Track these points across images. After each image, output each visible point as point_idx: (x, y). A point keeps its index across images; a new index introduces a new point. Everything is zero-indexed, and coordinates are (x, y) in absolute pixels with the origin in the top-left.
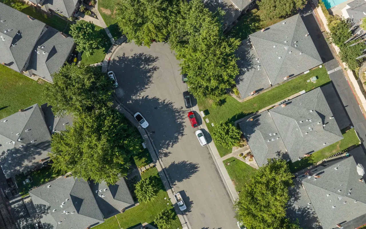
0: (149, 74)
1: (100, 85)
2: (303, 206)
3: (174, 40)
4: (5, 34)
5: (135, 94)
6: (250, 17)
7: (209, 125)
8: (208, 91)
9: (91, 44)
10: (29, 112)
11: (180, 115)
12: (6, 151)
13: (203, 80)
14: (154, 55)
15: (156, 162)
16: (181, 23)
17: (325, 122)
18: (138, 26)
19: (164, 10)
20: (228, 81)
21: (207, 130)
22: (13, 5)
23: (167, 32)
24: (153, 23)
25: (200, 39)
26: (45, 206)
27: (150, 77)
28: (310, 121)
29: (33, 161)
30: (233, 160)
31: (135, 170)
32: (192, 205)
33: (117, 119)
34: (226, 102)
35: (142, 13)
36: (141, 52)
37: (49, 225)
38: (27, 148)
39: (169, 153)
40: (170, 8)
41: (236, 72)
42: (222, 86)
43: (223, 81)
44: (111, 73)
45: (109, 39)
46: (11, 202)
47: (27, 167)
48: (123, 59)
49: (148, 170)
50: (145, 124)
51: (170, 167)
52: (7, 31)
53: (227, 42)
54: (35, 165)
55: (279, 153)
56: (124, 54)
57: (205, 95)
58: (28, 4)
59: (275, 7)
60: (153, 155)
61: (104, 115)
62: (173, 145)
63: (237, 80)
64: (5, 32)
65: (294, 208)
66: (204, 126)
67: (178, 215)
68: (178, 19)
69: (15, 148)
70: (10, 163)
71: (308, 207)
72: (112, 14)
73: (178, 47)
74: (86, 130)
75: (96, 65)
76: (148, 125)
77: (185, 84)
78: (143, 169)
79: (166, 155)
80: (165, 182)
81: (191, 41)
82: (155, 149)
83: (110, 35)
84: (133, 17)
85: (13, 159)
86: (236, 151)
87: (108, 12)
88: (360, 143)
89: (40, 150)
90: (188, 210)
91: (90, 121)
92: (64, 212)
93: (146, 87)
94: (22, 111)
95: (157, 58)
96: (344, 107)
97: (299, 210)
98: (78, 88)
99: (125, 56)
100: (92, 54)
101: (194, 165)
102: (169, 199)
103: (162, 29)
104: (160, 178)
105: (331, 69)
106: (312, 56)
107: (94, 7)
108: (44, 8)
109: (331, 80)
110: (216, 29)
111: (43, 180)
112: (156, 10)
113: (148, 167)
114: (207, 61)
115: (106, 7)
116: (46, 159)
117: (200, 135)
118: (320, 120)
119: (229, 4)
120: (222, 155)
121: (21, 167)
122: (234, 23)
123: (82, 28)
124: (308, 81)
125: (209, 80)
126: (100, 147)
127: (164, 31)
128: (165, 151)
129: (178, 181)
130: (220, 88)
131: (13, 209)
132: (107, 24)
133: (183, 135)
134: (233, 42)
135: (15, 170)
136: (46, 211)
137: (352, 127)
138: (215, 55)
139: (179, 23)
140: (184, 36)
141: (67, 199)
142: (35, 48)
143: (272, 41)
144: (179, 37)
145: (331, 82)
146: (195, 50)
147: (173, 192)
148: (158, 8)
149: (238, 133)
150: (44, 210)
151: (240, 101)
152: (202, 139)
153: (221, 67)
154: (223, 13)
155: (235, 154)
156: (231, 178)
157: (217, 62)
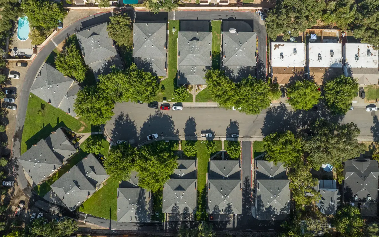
0: (129, 121)
1: (123, 149)
2: (237, 71)
3: (117, 100)
4: (71, 188)
5: (136, 133)
6: (122, 49)
7: (173, 101)
8: (152, 93)
9: (98, 144)
10: (120, 194)
11: (159, 114)
12: (135, 215)
13: (145, 93)
14: (119, 113)
15: (179, 139)
16: (110, 91)
17: (198, 38)
18: (101, 115)
19: (99, 97)
20: (152, 80)
21: (175, 103)
22: (54, 180)
23: (111, 101)
24: (103, 106)
25: (123, 86)
26: (174, 206)
27: (130, 121)
28: (193, 47)
29: (147, 203)
30: (198, 96)
31: (178, 152)
32: (211, 129)
33: (144, 148)
34: (164, 86)
35: (96, 110)
36: (115, 120)
37: (184, 209)
38: (139, 203)
39: (178, 129)
40: (100, 94)
41: (150, 74)
42: (153, 84)
43: (151, 83)
44: (119, 142)
45: (98, 135)
46: (165, 229)
47: (149, 208)
48: (114, 132)
49: (181, 145)
50: (156, 135)
51: (185, 132)
52: (70, 187)
53: (131, 71)
54: (150, 203)
55: (204, 70)
56: (111, 130)
57: (154, 96)
58: (56, 172)
59: (124, 36)
60: (175, 139)
61: (140, 154)
62: (174, 125)
63: (154, 74)
64: (70, 188)
65: (237, 76)
66: (172, 104)
67: (213, 140)
68: (107, 92)
69: (136, 209)
70: (143, 216)
71: (239, 68)
72: (85, 126)
73: (121, 98)
74: (143, 165)
75: (110, 149)
76: (157, 134)
77: (143, 103)
78: (180, 147)
79: (178, 132)
80: (192, 139)
81: (121, 90)
82: (172, 136)
83: (97, 133)
84: (96, 115)
85: (141, 213)
86: (193, 93)
87: (82, 128)
88: (221, 21)
89: (143, 197)
90: (213, 133)
91: (139, 162)
92: (181, 197)
93: (135, 125)
94: (118, 197)
95: (122, 112)
96: (197, 20)
97: (238, 73)
98: (120, 160)
99: (112, 129)
100: (103, 147)
101: (190, 118)
102: (203, 141)
103: (108, 102)
104: (189, 141)
105: (173, 17)
106: (160, 28)
107: (76, 135)
108: (64, 163)
109: (179, 20)
110: (121, 75)
111: (161, 206)
112: (98, 101)
113: (180, 145)
114: (136, 87)
115: (79, 128)
116: (149, 196)
117: (175, 108)
118: (195, 41)
119: (110, 59)
120: (192, 101)
121: (148, 211)
122: (122, 60)
123: (89, 145)
124: (174, 34)
125: (147, 90)
126: (154, 161)
127: (110, 102)
128: (175, 131)
129: (195, 131)
130: (154, 86)
131: (169, 229)
132: (89, 132)
133: (171, 117)
134: (133, 67)
135: (148, 215)
136: (177, 207)
137: (210, 21)
138: (135, 81)
139: (109, 92)
140: (117, 93)
141: (176, 193)
142: (86, 176)
143: (142, 46)
144: (117, 96)
145: (180, 20)
146: (127, 90)
147: (200, 137)
148: (97, 100)
149: (182, 88)
150: (175, 209)
151: (167, 77)
152: (178, 108)
153: (142, 81)
154: (114, 66)
155: (194, 94)
156: (207, 102)
157: (139, 82)
